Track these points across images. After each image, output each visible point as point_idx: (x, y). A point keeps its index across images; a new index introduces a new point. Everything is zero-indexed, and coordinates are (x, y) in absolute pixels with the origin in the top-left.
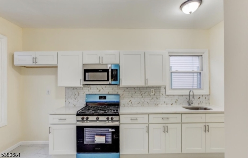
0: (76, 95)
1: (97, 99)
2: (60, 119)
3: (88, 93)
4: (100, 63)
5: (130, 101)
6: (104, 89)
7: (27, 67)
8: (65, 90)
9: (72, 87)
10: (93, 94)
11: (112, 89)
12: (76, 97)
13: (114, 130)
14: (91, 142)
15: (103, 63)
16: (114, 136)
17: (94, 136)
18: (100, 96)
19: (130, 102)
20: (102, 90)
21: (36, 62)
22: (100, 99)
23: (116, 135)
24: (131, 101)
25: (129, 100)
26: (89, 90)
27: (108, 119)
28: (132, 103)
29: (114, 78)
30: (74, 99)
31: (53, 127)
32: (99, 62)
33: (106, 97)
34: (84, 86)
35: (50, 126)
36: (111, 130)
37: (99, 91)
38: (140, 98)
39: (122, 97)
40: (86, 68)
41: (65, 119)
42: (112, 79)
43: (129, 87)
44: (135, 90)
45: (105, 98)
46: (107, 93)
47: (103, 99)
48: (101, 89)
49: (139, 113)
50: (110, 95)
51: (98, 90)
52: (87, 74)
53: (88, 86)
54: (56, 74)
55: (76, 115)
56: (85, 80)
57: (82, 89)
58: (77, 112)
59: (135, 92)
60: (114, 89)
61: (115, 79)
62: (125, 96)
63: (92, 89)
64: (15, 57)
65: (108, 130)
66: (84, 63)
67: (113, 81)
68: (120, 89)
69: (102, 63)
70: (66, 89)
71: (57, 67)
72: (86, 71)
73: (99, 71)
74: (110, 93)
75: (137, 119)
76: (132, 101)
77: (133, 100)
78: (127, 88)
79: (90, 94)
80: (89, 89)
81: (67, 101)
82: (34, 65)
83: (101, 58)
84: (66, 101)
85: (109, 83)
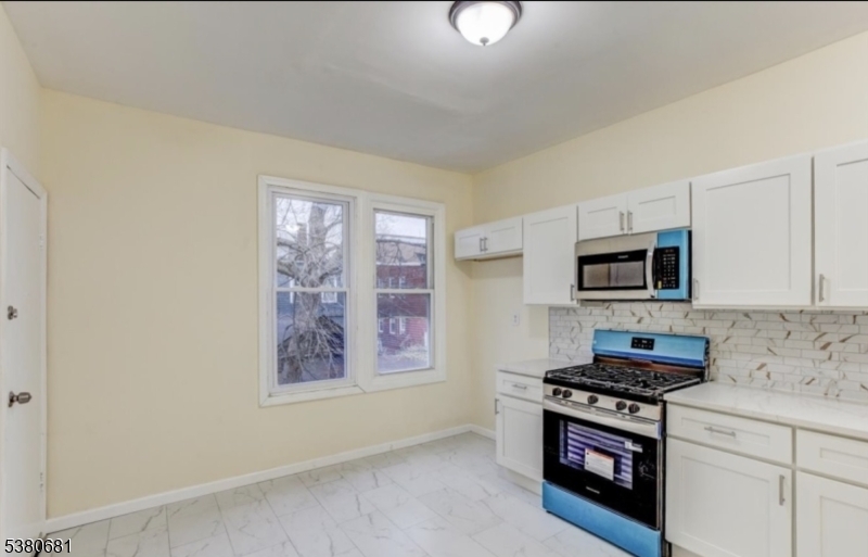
0: (576, 330)
1: (624, 347)
2: (516, 386)
3: (606, 326)
4: (625, 232)
5: (759, 369)
6: (653, 313)
7: (480, 260)
8: (550, 315)
9: (564, 308)
10: (619, 329)
11: (681, 315)
12: (573, 335)
13: (639, 449)
14: (575, 463)
15: (634, 231)
16: (641, 469)
17: (583, 450)
18: (634, 339)
19: (763, 373)
20: (647, 320)
21: (486, 249)
22: (633, 346)
23: (647, 465)
24: (764, 369)
25: (758, 365)
26: (607, 317)
27: (620, 407)
28: (768, 376)
29: (667, 276)
30: (569, 341)
31: (504, 401)
32: (622, 229)
33: (653, 341)
34: (582, 305)
35: (498, 397)
36: (629, 445)
37: (639, 322)
38: (813, 361)
39: (722, 347)
40: (583, 253)
41: (525, 388)
42: (660, 283)
43: (754, 312)
44: (789, 326)
45: (650, 344)
46: (665, 330)
47: (645, 348)
48: (645, 315)
49: (740, 413)
50: (675, 336)
51: (635, 319)
52: (587, 268)
53: (607, 304)
54: (519, 272)
55: (541, 381)
56: (581, 287)
57: (590, 314)
58: (547, 373)
59: (789, 333)
60: (690, 316)
61: (669, 282)
62: (736, 345)
63: (616, 313)
64: (457, 240)
65: (623, 443)
66: (581, 238)
67: (663, 288)
68: (715, 317)
69: (630, 233)
70: (552, 312)
71: (520, 256)
72: (583, 261)
73: (620, 257)
74: (678, 330)
75: (733, 434)
76: (769, 368)
77: (773, 365)
78: (746, 315)
79: (610, 331)
80: (609, 312)
81: (554, 345)
82: (483, 255)
83: (626, 217)
84: (550, 345)
85: (649, 297)
